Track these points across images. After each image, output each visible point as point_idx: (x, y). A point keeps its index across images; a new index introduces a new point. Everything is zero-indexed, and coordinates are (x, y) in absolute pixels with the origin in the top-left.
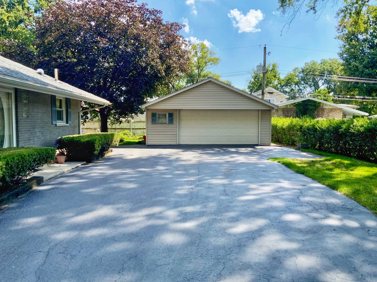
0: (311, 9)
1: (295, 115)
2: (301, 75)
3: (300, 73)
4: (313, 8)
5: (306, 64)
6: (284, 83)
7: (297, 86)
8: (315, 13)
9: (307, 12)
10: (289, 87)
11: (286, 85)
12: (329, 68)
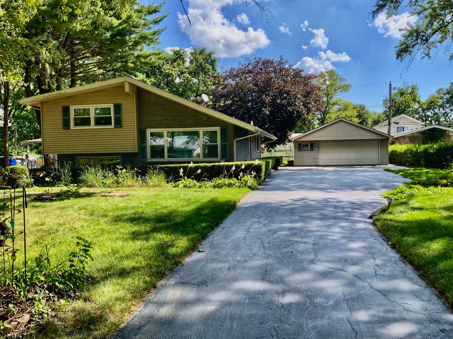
0: (426, 55)
1: (421, 141)
2: (448, 96)
3: (445, 94)
4: (428, 55)
6: (425, 107)
7: (441, 109)
8: (429, 58)
9: (422, 58)
10: (431, 111)
11: (428, 109)
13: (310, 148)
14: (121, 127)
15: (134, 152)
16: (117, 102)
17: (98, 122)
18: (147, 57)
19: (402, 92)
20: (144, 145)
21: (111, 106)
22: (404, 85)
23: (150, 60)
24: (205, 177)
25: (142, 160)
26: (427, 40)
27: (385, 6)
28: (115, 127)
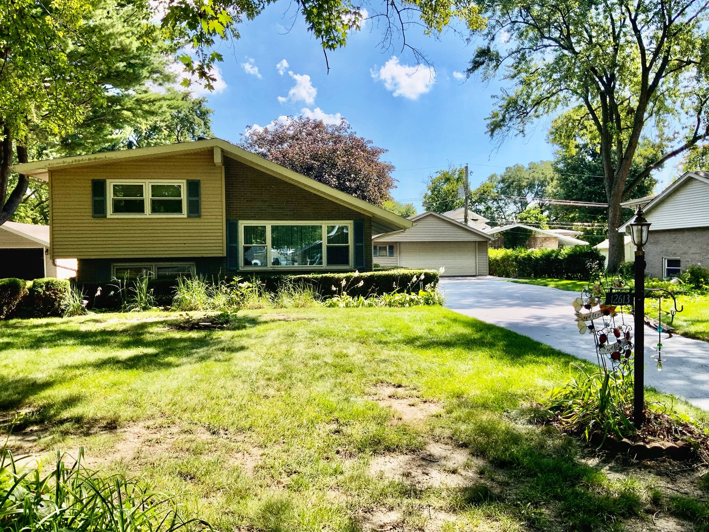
0: (520, 132)
1: (502, 245)
2: (501, 185)
3: (499, 183)
4: (522, 132)
5: (507, 169)
6: (476, 198)
7: (495, 203)
8: (524, 137)
9: (516, 136)
10: (483, 203)
11: (481, 200)
12: (541, 176)
13: (390, 252)
14: (200, 216)
15: (221, 255)
16: (194, 177)
17: (157, 207)
18: (153, 102)
19: (447, 176)
20: (234, 245)
21: (183, 184)
22: (450, 167)
23: (160, 107)
24: (373, 291)
25: (232, 268)
26: (527, 113)
27: (482, 63)
28: (188, 216)
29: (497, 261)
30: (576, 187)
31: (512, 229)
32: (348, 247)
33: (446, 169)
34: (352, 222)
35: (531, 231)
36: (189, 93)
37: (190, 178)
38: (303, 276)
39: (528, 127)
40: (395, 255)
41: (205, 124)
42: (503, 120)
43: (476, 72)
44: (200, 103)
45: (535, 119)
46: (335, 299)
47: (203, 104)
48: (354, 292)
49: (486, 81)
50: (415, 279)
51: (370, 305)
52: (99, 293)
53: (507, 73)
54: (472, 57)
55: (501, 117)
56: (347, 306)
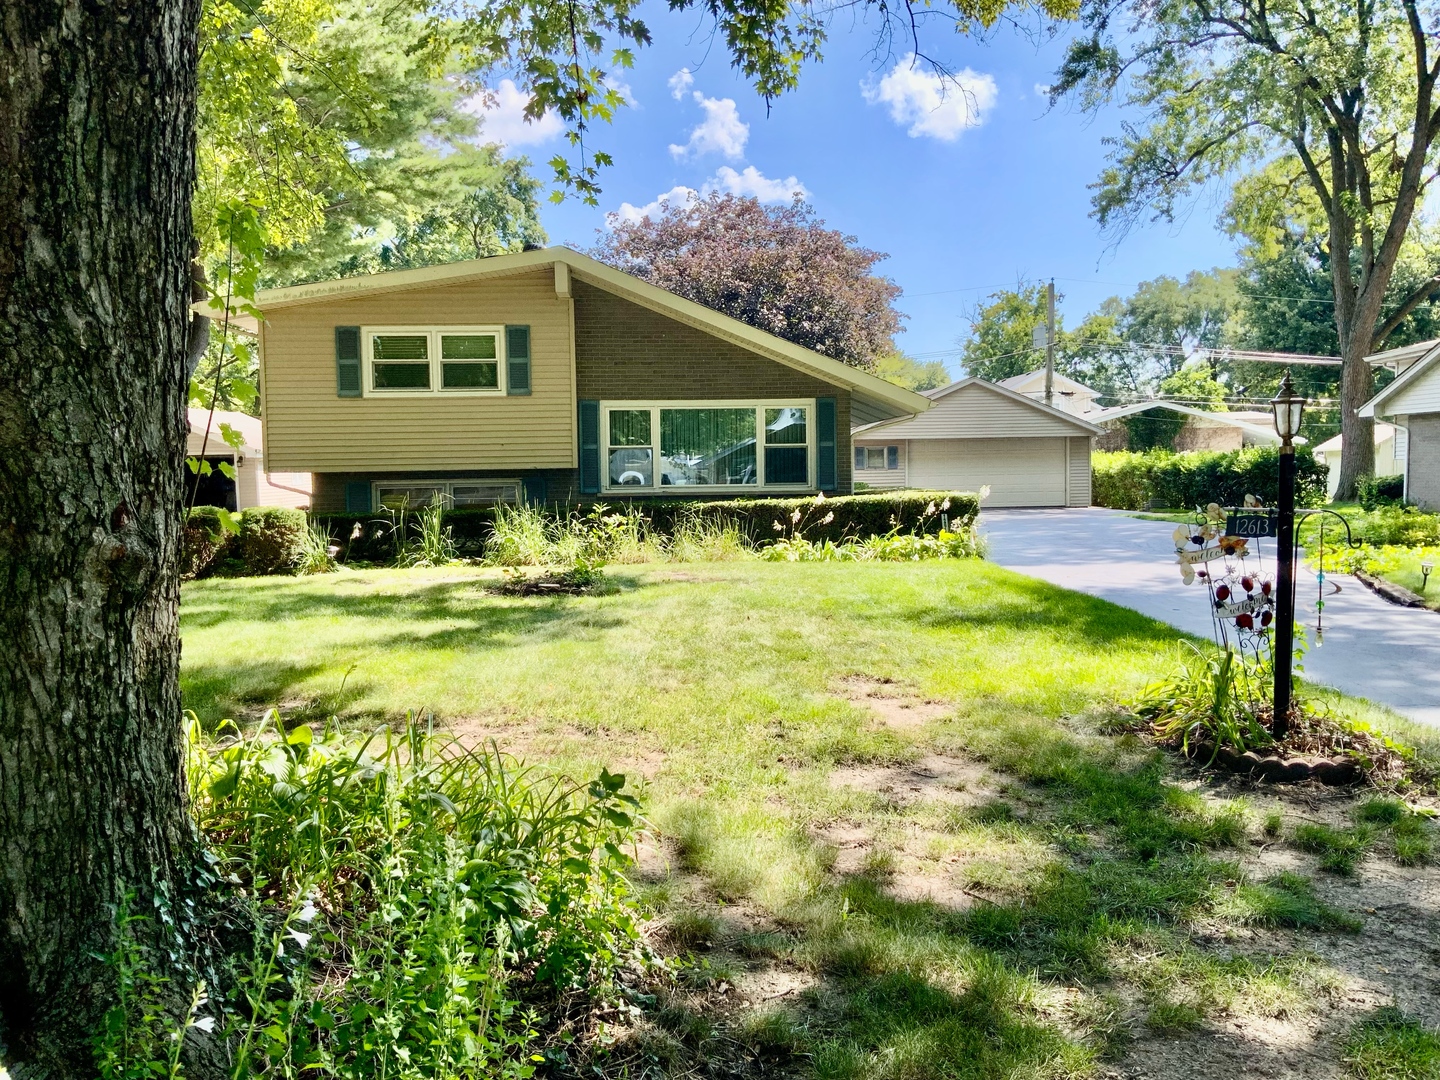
0: (1163, 212)
1: (1124, 444)
2: (1130, 320)
3: (1125, 315)
4: (1167, 212)
5: (1141, 286)
6: (1075, 349)
7: (1115, 358)
8: (1171, 222)
9: (1154, 220)
10: (1089, 359)
11: (1084, 353)
12: (1214, 300)
13: (889, 460)
14: (529, 394)
15: (569, 466)
16: (518, 321)
17: (454, 377)
19: (1015, 304)
20: (593, 447)
21: (499, 334)
22: (1020, 285)
24: (851, 532)
25: (588, 491)
26: (1176, 174)
27: (1083, 74)
28: (509, 394)
29: (1112, 477)
30: (1285, 324)
31: (1146, 413)
32: (804, 450)
33: (1013, 289)
34: (812, 401)
35: (1185, 417)
36: (496, 149)
37: (509, 323)
38: (720, 503)
39: (1179, 203)
40: (900, 465)
41: (527, 210)
42: (1127, 188)
43: (1070, 92)
44: (517, 168)
45: (1193, 186)
46: (779, 547)
47: (523, 169)
48: (815, 534)
49: (1090, 111)
50: (931, 509)
51: (846, 558)
52: (356, 534)
53: (1134, 92)
54: (1062, 63)
55: (1121, 183)
56: (802, 558)
